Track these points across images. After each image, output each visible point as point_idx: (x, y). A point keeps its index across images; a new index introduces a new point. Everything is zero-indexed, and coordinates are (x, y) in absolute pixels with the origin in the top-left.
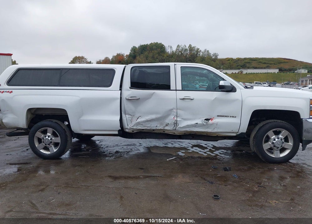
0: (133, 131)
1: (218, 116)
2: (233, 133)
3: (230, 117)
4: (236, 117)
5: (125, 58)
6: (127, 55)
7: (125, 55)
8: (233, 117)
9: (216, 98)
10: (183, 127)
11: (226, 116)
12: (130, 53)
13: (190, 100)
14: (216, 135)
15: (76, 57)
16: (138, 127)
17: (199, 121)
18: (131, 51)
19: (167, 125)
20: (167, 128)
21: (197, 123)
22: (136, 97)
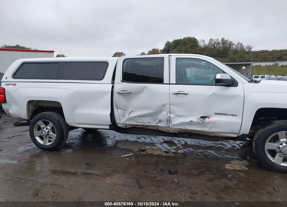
0: (126, 126)
1: (216, 114)
2: (233, 133)
3: (230, 115)
4: (236, 116)
5: (160, 52)
6: (161, 50)
7: (160, 50)
8: (233, 115)
9: (213, 93)
10: (177, 125)
11: (225, 114)
12: (164, 48)
13: (184, 95)
14: (214, 135)
15: (117, 53)
16: (130, 122)
17: (195, 119)
18: (165, 46)
19: (160, 121)
20: (160, 125)
21: (192, 121)
22: (127, 91)
